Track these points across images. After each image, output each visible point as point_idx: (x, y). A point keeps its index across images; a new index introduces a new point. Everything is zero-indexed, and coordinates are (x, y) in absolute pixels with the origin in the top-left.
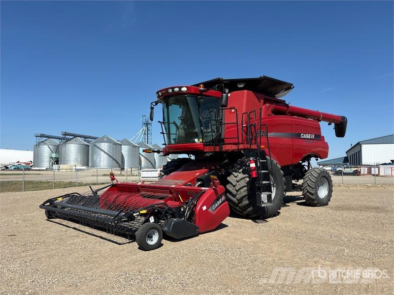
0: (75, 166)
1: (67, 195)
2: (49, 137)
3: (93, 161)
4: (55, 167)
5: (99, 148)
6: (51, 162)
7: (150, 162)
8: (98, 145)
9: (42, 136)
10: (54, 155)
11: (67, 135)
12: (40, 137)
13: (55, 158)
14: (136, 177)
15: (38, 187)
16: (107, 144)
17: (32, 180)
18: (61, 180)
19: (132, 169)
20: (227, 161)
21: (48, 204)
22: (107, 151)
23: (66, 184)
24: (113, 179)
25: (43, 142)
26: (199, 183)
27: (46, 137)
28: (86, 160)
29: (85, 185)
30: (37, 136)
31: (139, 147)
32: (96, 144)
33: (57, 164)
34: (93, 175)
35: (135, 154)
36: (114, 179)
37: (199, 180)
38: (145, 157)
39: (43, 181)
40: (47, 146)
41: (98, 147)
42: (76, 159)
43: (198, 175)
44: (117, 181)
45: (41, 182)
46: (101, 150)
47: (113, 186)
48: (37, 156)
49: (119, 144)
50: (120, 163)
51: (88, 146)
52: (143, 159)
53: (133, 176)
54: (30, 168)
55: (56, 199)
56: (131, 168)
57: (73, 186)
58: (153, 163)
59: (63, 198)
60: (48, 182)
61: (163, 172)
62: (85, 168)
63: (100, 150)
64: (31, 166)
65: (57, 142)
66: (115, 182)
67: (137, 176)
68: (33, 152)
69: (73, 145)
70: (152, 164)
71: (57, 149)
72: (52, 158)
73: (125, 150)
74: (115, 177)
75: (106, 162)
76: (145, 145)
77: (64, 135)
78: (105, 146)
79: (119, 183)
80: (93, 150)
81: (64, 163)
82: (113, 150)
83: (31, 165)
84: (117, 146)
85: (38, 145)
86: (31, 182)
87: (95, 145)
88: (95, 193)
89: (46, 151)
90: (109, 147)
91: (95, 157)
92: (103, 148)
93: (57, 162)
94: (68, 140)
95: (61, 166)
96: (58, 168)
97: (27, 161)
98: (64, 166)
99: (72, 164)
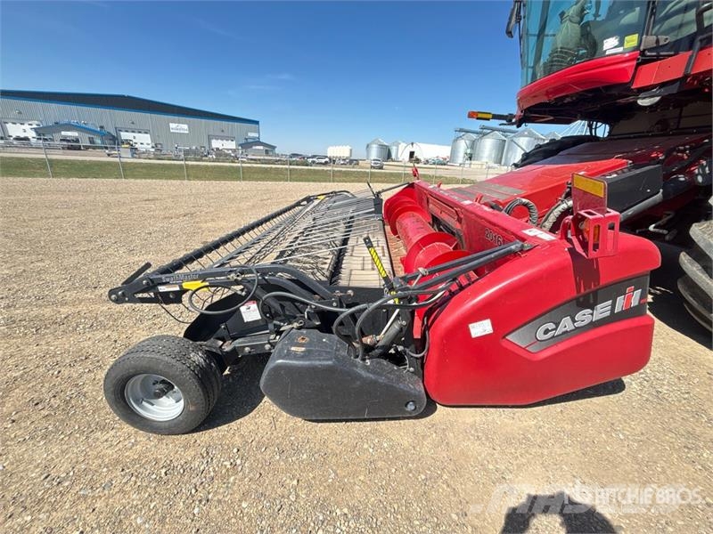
0: (487, 163)
1: (332, 192)
2: (467, 132)
3: (507, 158)
4: (468, 162)
5: (516, 144)
8: (516, 140)
9: (461, 130)
10: (469, 151)
12: (459, 131)
16: (527, 139)
21: (305, 202)
25: (461, 136)
27: (465, 131)
28: (499, 156)
30: (456, 131)
33: (470, 160)
40: (464, 141)
41: (515, 142)
42: (490, 155)
46: (518, 145)
48: (454, 152)
49: (543, 138)
51: (505, 141)
55: (317, 197)
62: (496, 165)
63: (516, 146)
65: (474, 136)
68: (450, 148)
69: (489, 140)
71: (473, 145)
80: (509, 145)
81: (477, 160)
84: (539, 141)
87: (512, 140)
89: (463, 146)
90: (530, 142)
91: (510, 153)
92: (520, 144)
93: (470, 158)
94: (485, 134)
95: (473, 162)
96: (471, 164)
97: (445, 157)
98: (477, 162)
99: (485, 160)
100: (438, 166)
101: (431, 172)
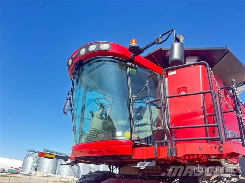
0: (47, 173)
2: (35, 152)
4: (34, 172)
6: (32, 170)
11: (46, 151)
12: (30, 151)
13: (36, 166)
25: (30, 155)
27: (33, 152)
28: (55, 169)
30: (27, 151)
40: (32, 158)
42: (49, 168)
48: (24, 164)
54: (18, 172)
62: (53, 175)
68: (22, 162)
72: (34, 167)
75: (67, 171)
77: (44, 151)
81: (40, 171)
83: (19, 170)
85: (27, 157)
89: (31, 161)
93: (36, 169)
95: (37, 172)
99: (45, 171)
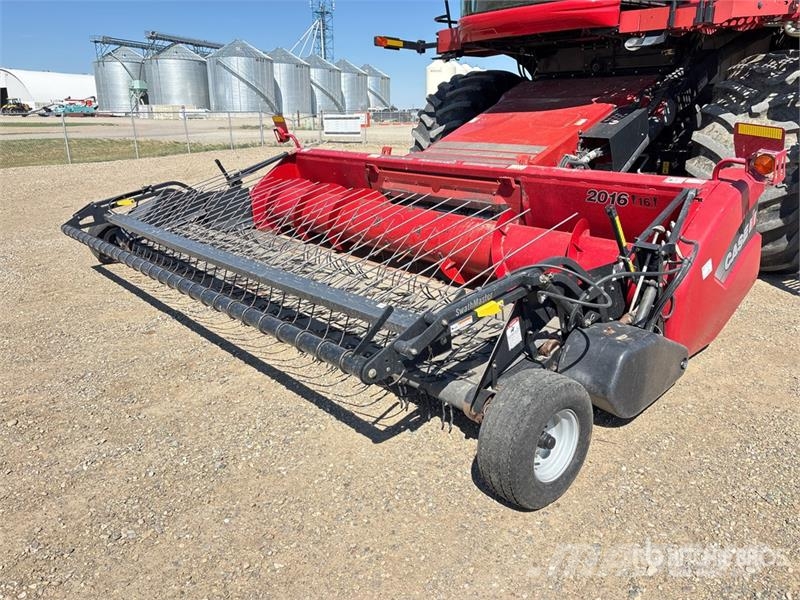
0: (183, 108)
1: (147, 189)
3: (217, 97)
4: (143, 108)
5: (228, 69)
6: (134, 101)
7: (334, 100)
8: (225, 61)
9: (107, 41)
10: (137, 85)
11: (157, 38)
12: (103, 43)
13: (141, 90)
14: (309, 132)
15: (108, 154)
16: (242, 59)
17: (92, 136)
18: (154, 138)
19: (301, 116)
20: (679, 72)
21: (90, 219)
22: (244, 77)
23: (166, 148)
24: (284, 138)
25: (110, 54)
26: (593, 154)
27: (115, 43)
28: (203, 94)
29: (207, 150)
30: (96, 42)
31: (309, 67)
32: (221, 59)
33: (147, 103)
34: (220, 128)
35: (302, 83)
36: (288, 138)
37: (589, 143)
38: (322, 90)
39: (116, 139)
40: (119, 64)
41: (224, 66)
42: (184, 92)
43: (585, 127)
44: (298, 146)
45: (112, 141)
46: (233, 73)
47: (287, 159)
48: (103, 85)
49: (268, 60)
50: (273, 102)
51: (205, 63)
52: (317, 92)
53: (304, 129)
54: (94, 111)
55: (114, 202)
56: (298, 112)
57: (181, 152)
58: (339, 102)
59: (137, 200)
60: (128, 143)
61: (430, 115)
63: (229, 74)
64: (95, 108)
65: (139, 54)
66: (289, 149)
67: (310, 129)
68: (93, 77)
69: (172, 61)
70: (337, 104)
71: (141, 71)
72: (135, 91)
73: (280, 71)
74: (290, 132)
75: (244, 99)
76: (320, 61)
77: (151, 38)
78: (237, 63)
79: (305, 150)
80: (214, 72)
81: (161, 103)
82: (256, 72)
83: (94, 105)
84: (263, 64)
85: (102, 60)
86: (90, 142)
87: (218, 63)
88: (235, 181)
89: (119, 73)
90: (248, 66)
91: (221, 88)
92: (235, 70)
93: (145, 99)
94: (161, 50)
95: (155, 108)
96: (150, 113)
97: (85, 96)
98: (160, 108)
99: (177, 102)
100: (69, 120)
101: (57, 134)
